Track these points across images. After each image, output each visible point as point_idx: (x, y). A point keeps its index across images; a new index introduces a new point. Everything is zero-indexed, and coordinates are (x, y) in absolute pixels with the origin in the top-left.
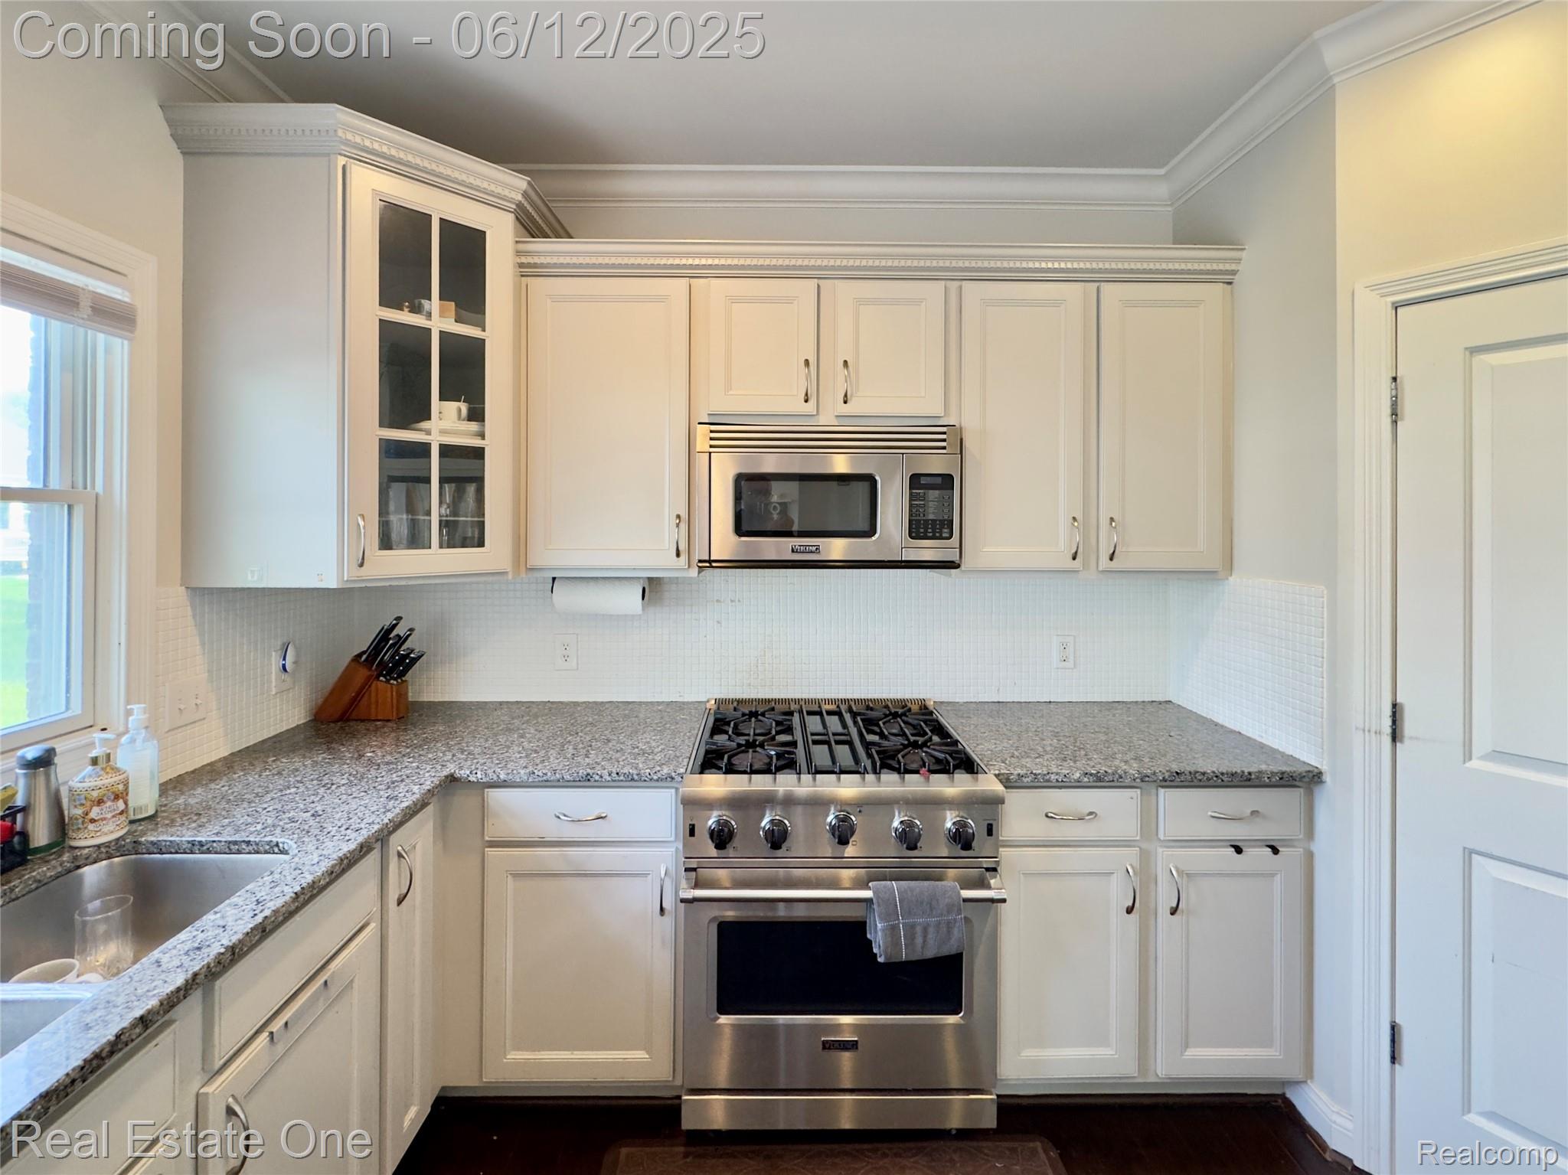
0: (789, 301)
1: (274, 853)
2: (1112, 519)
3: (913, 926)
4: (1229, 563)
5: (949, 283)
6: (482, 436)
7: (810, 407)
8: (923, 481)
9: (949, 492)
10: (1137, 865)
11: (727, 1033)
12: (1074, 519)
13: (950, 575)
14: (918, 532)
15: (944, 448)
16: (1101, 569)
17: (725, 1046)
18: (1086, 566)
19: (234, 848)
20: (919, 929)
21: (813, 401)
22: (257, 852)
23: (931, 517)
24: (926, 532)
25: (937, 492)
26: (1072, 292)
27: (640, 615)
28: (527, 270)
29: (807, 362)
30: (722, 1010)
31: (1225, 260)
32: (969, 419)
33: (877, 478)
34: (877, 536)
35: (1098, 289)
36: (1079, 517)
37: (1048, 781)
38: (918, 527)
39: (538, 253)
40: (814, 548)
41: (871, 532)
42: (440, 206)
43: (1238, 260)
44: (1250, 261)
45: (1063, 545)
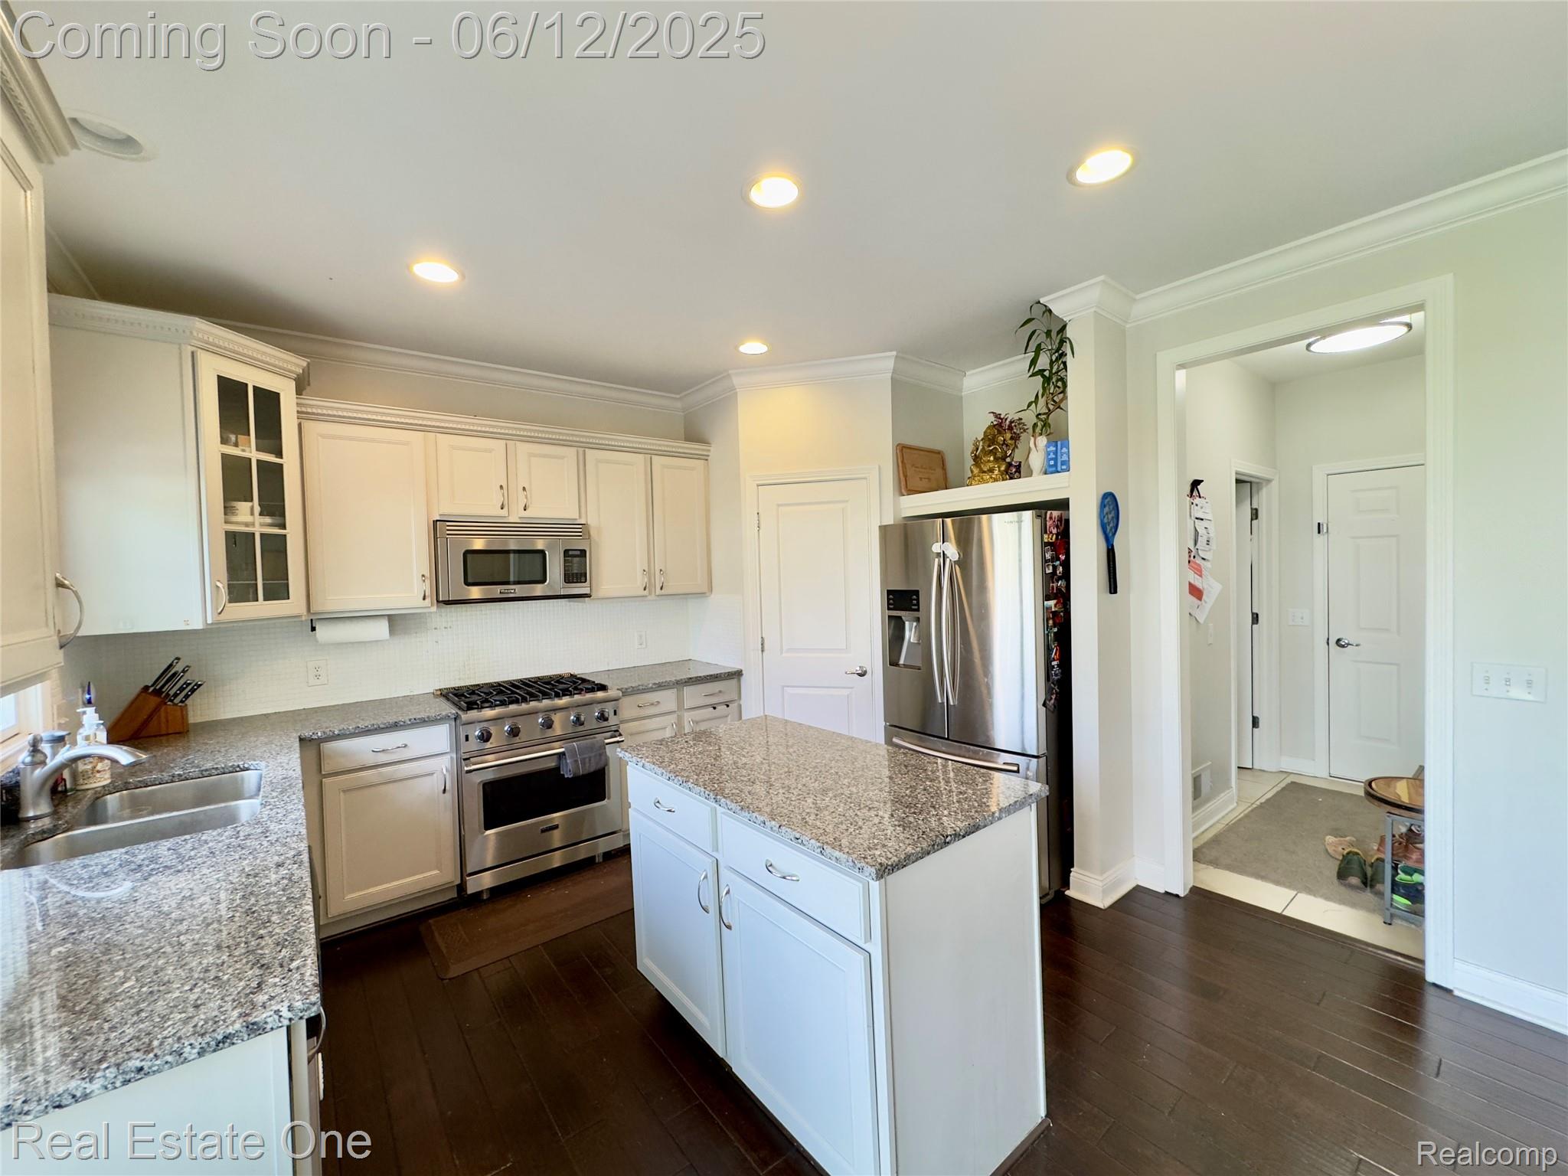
0: (490, 451)
1: (237, 772)
2: (661, 570)
3: (584, 759)
4: (711, 590)
5: (579, 449)
6: (283, 527)
7: (504, 512)
8: (571, 553)
9: (584, 558)
10: (676, 722)
11: (493, 838)
12: (644, 571)
13: (585, 602)
14: (569, 580)
15: (581, 536)
16: (657, 594)
17: (492, 845)
18: (650, 594)
19: (205, 773)
20: (587, 760)
21: (506, 508)
22: (224, 773)
23: (575, 571)
24: (573, 579)
25: (578, 559)
26: (640, 459)
27: (387, 640)
28: (302, 415)
29: (501, 487)
30: (487, 828)
31: (703, 450)
32: (592, 520)
33: (547, 552)
34: (548, 581)
35: (651, 458)
36: (647, 570)
37: (639, 690)
38: (569, 577)
39: (311, 406)
40: (513, 591)
41: (544, 581)
42: (253, 378)
43: (709, 451)
44: (714, 451)
45: (640, 580)
